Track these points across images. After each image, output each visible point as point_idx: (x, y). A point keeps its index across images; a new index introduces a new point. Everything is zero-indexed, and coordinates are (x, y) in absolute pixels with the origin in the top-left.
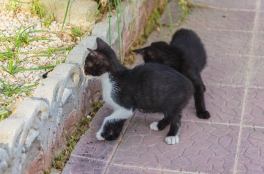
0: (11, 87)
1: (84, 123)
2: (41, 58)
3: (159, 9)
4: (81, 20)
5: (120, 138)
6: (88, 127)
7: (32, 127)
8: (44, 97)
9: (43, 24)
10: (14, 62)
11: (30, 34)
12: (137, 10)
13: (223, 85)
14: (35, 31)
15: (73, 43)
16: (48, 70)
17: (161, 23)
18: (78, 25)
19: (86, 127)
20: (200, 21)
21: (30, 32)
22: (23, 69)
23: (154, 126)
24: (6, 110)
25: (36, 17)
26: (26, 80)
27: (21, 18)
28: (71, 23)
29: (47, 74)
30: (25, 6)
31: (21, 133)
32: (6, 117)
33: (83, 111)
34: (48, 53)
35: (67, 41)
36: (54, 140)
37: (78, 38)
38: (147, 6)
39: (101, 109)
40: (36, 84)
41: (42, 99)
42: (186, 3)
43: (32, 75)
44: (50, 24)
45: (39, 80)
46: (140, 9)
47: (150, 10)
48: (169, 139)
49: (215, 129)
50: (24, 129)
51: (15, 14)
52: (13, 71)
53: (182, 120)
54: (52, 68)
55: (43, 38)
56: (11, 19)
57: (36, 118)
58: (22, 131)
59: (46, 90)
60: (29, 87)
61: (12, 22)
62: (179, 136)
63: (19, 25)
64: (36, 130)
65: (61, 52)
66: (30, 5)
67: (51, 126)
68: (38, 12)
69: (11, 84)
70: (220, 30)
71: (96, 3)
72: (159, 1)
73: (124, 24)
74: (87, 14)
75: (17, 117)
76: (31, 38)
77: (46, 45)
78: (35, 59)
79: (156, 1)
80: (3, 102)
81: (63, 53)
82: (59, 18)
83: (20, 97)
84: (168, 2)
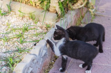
0: (21, 49)
1: (51, 65)
2: (33, 37)
3: (82, 16)
4: (50, 21)
5: (66, 71)
6: (53, 66)
7: (30, 66)
8: (35, 54)
9: (34, 23)
10: (22, 38)
11: (29, 27)
12: (73, 17)
13: (109, 49)
14: (31, 26)
15: (47, 31)
16: (36, 42)
17: (83, 22)
18: (49, 23)
19: (52, 66)
20: (99, 21)
21: (29, 26)
22: (26, 42)
23: (81, 66)
24: (19, 59)
25: (31, 20)
26: (27, 46)
27: (25, 20)
28: (46, 22)
29: (36, 44)
30: (26, 15)
31: (26, 69)
32: (19, 62)
33: (51, 59)
34: (37, 35)
35: (44, 30)
36: (39, 72)
37: (49, 29)
38: (77, 15)
39: (58, 59)
40: (32, 48)
41: (34, 54)
42: (93, 14)
43: (30, 44)
44: (37, 23)
45: (33, 46)
46: (74, 16)
47: (78, 17)
49: (106, 67)
50: (27, 67)
51: (23, 18)
52: (22, 43)
53: (93, 63)
54: (38, 41)
55: (34, 29)
56: (21, 20)
57: (32, 62)
58: (26, 68)
59: (36, 51)
60: (29, 49)
61: (21, 22)
62: (91, 70)
63: (24, 23)
64: (32, 67)
65: (42, 34)
66: (29, 15)
67: (38, 66)
68: (32, 18)
69: (21, 48)
70: (108, 25)
71: (56, 14)
72: (82, 13)
73: (68, 23)
74: (52, 19)
75: (24, 62)
76: (29, 29)
77: (35, 32)
78: (31, 37)
79: (81, 13)
80: (18, 56)
81: (42, 35)
82: (41, 20)
83: (25, 54)
84: (86, 13)
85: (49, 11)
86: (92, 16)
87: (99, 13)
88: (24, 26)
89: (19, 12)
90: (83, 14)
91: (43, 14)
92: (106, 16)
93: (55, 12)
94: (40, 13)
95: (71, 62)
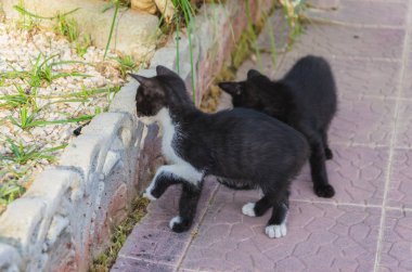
0: (25, 150)
2: (71, 104)
3: (254, 27)
4: (133, 45)
5: (195, 229)
6: (145, 212)
7: (56, 213)
8: (77, 166)
9: (74, 51)
10: (30, 110)
11: (54, 68)
12: (220, 28)
13: (355, 144)
14: (62, 62)
15: (121, 80)
16: (82, 123)
17: (258, 48)
18: (128, 53)
19: (142, 211)
20: (319, 45)
21: (54, 64)
22: (43, 121)
23: (248, 209)
24: (17, 185)
25: (63, 41)
26: (48, 138)
27: (40, 41)
28: (117, 48)
29: (80, 129)
30: (45, 24)
31: (40, 222)
32: (17, 196)
33: (138, 187)
34: (83, 97)
35: (111, 77)
36: (92, 232)
37: (129, 72)
38: (236, 22)
40: (64, 145)
41: (73, 168)
42: (296, 16)
43: (57, 131)
44: (85, 51)
45: (68, 139)
46: (225, 26)
47: (240, 28)
48: (271, 230)
49: (343, 213)
50: (46, 216)
51: (31, 36)
52: (28, 125)
53: (291, 199)
54: (88, 120)
55: (74, 73)
56: (24, 43)
57: (64, 198)
58: (42, 219)
59: (79, 154)
60: (52, 149)
61: (25, 49)
62: (287, 225)
63: (36, 53)
64: (64, 216)
65: (103, 94)
66: (54, 22)
67: (88, 210)
68: (67, 32)
69: (24, 145)
70: (350, 58)
71: (156, 18)
72: (254, 15)
73: (200, 50)
74: (142, 35)
75: (33, 197)
76: (56, 74)
77: (79, 84)
78: (61, 105)
79: (250, 15)
80: (11, 174)
81: (105, 96)
82: (99, 42)
83: (38, 166)
84: (270, 15)
85: (129, 6)
86: (293, 24)
87: (319, 15)
88: (34, 63)
89: (16, 11)
90: (259, 16)
91: (109, 16)
92: (343, 23)
93: (153, 11)
94: (97, 15)
95: (212, 194)
